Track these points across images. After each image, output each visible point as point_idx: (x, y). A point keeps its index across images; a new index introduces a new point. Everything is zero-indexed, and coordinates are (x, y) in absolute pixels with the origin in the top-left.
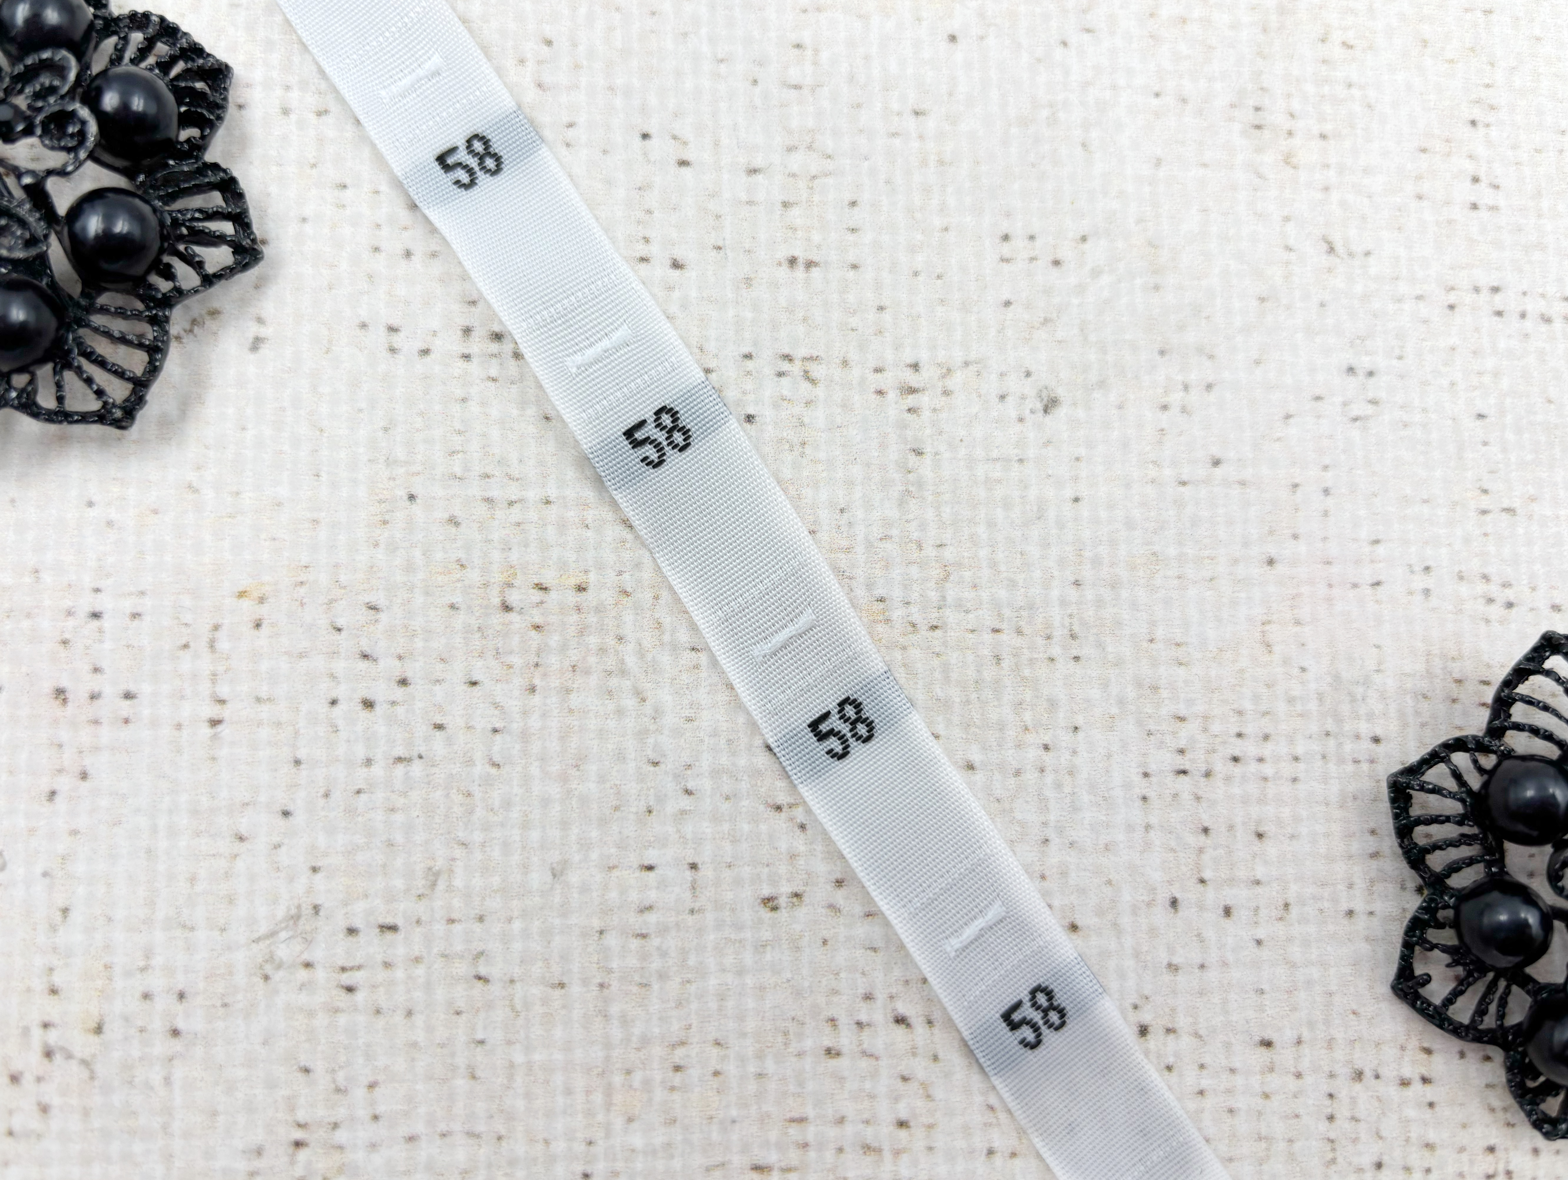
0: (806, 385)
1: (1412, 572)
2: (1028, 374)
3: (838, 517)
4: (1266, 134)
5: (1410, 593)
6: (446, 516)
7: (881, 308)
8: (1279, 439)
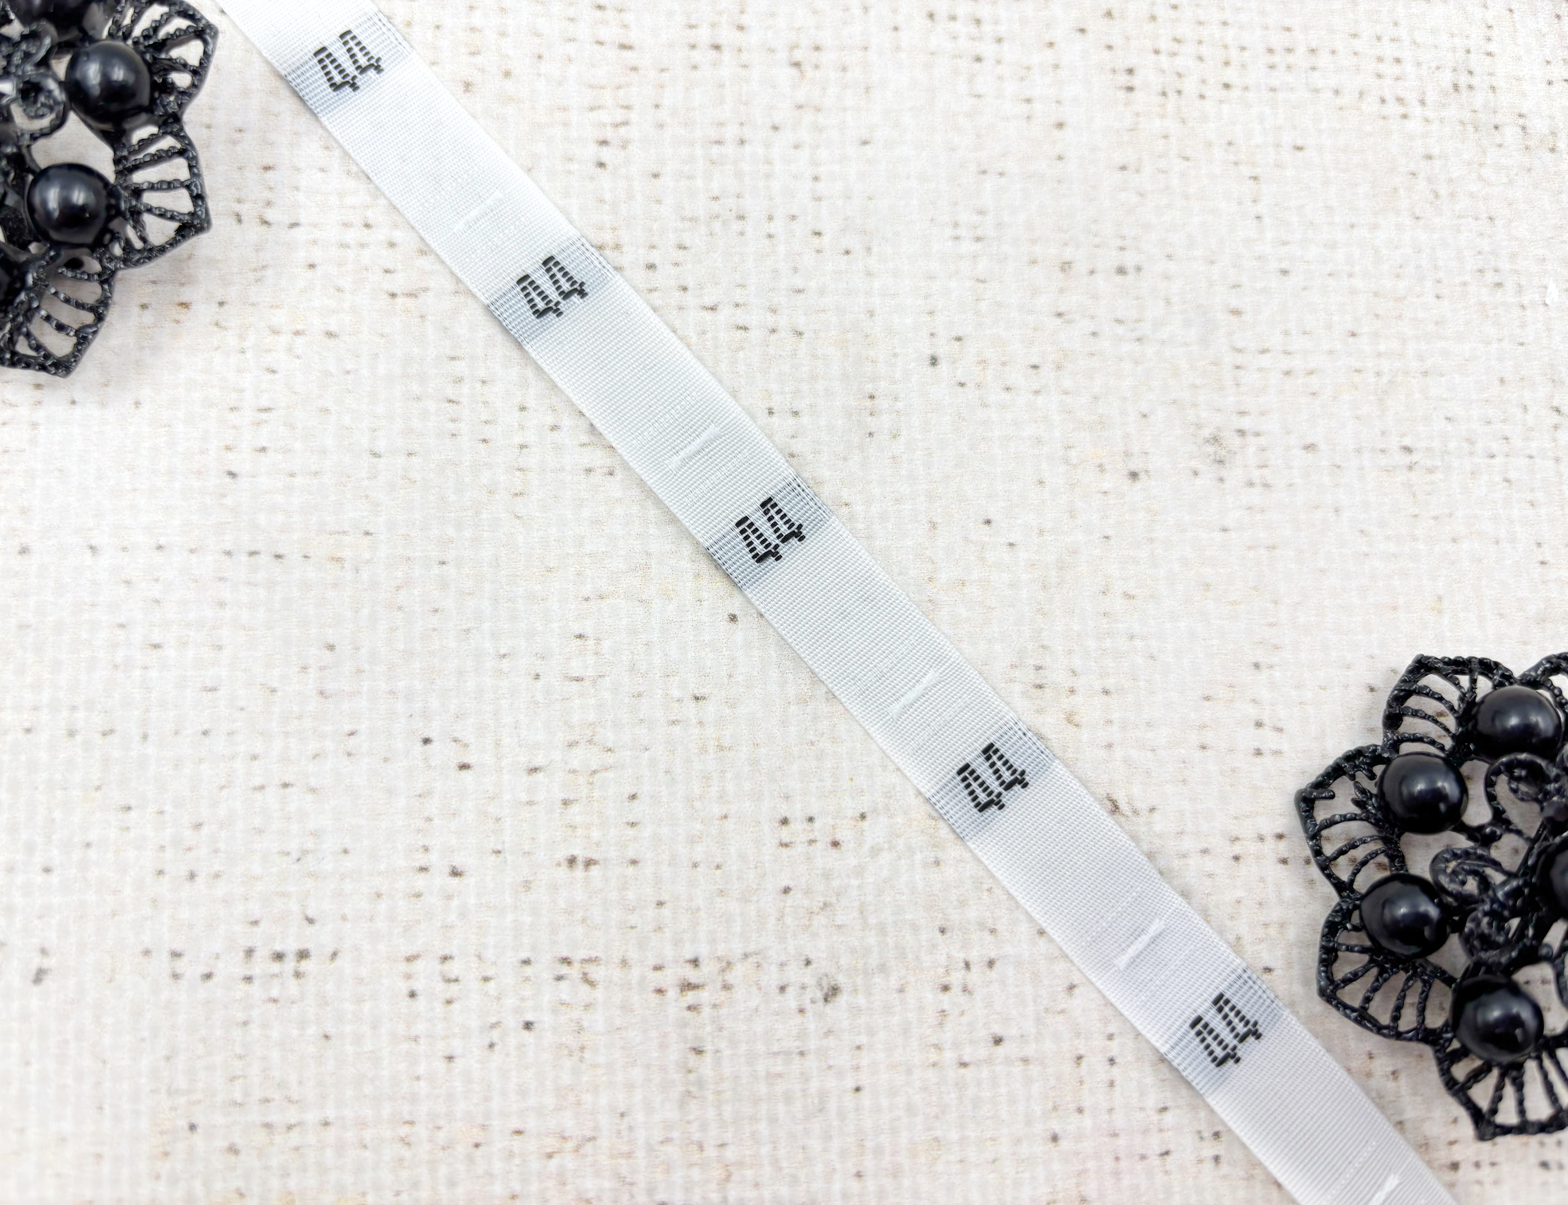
0: (586, 987)
1: (1202, 1138)
2: (808, 963)
3: (618, 1121)
4: (1048, 692)
5: (1200, 1161)
6: (226, 1144)
7: (660, 904)
8: (1062, 1011)
